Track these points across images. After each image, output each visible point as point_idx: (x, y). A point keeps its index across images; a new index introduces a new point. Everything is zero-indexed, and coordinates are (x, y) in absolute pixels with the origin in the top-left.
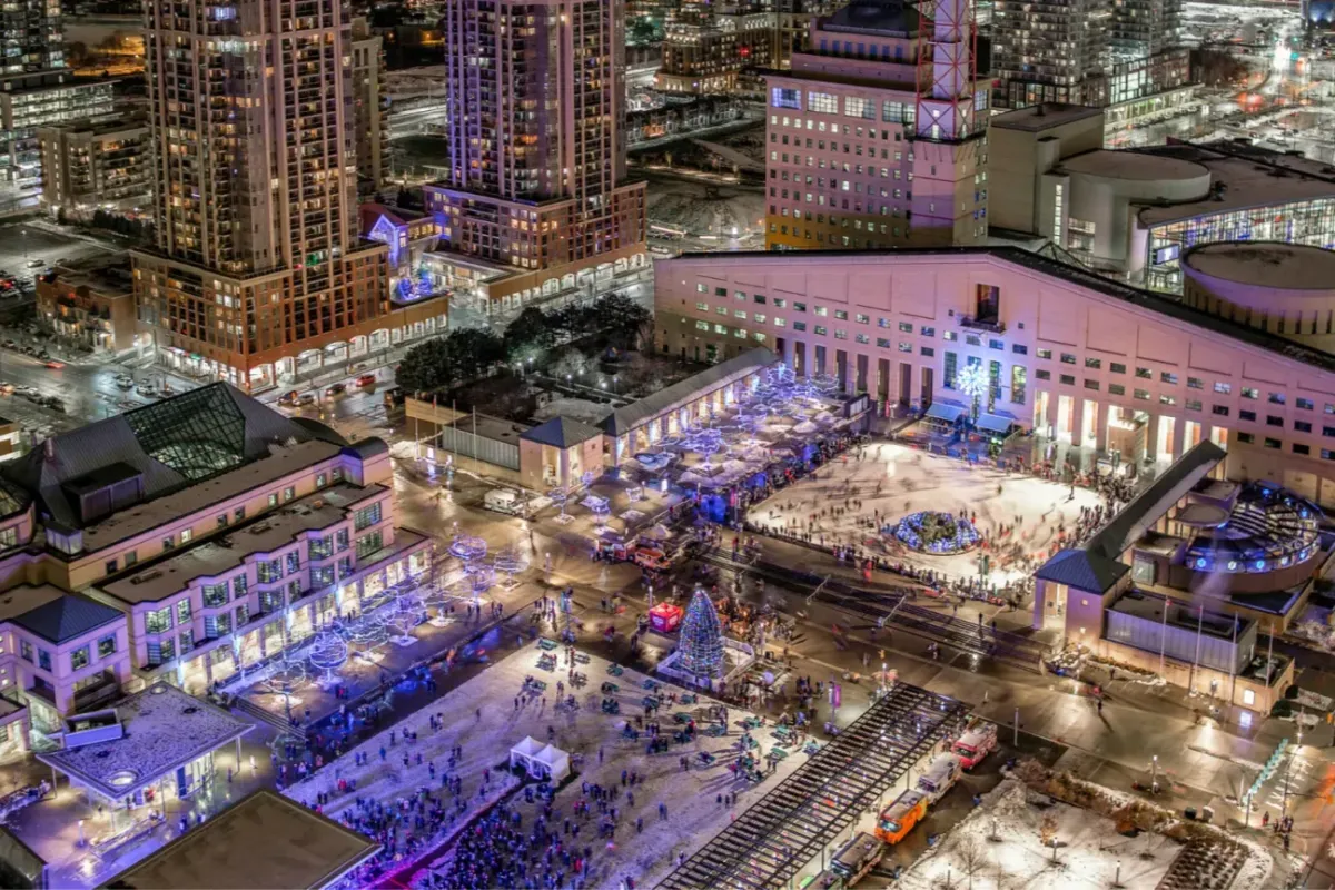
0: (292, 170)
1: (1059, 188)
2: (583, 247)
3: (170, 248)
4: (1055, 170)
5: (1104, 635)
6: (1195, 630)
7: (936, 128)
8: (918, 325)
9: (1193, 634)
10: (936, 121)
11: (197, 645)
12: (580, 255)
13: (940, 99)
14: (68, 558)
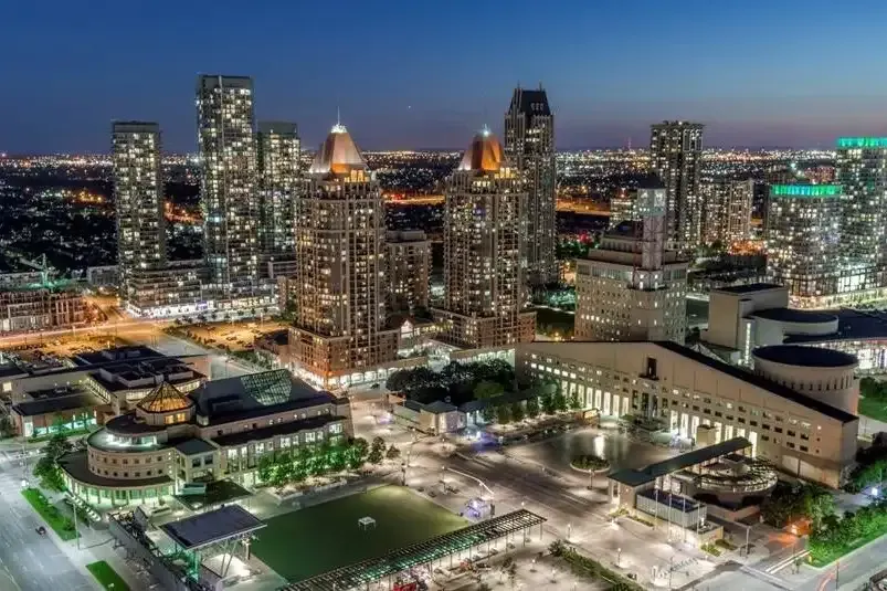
0: (352, 291)
1: (749, 326)
2: (500, 341)
3: (302, 324)
4: (747, 317)
5: (635, 507)
6: (682, 510)
7: (641, 284)
8: (622, 377)
9: (679, 512)
10: (641, 280)
11: (249, 468)
12: (499, 344)
13: (646, 270)
14: (202, 426)
